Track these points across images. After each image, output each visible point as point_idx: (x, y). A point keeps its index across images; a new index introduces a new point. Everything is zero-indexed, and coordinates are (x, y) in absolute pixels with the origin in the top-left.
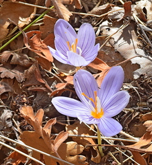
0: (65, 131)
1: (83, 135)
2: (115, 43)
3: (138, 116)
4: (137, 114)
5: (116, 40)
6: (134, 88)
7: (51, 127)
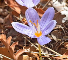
0: (23, 49)
1: (32, 52)
2: (54, 3)
3: (63, 43)
4: (63, 42)
5: (54, 2)
6: (62, 28)
7: (15, 46)
